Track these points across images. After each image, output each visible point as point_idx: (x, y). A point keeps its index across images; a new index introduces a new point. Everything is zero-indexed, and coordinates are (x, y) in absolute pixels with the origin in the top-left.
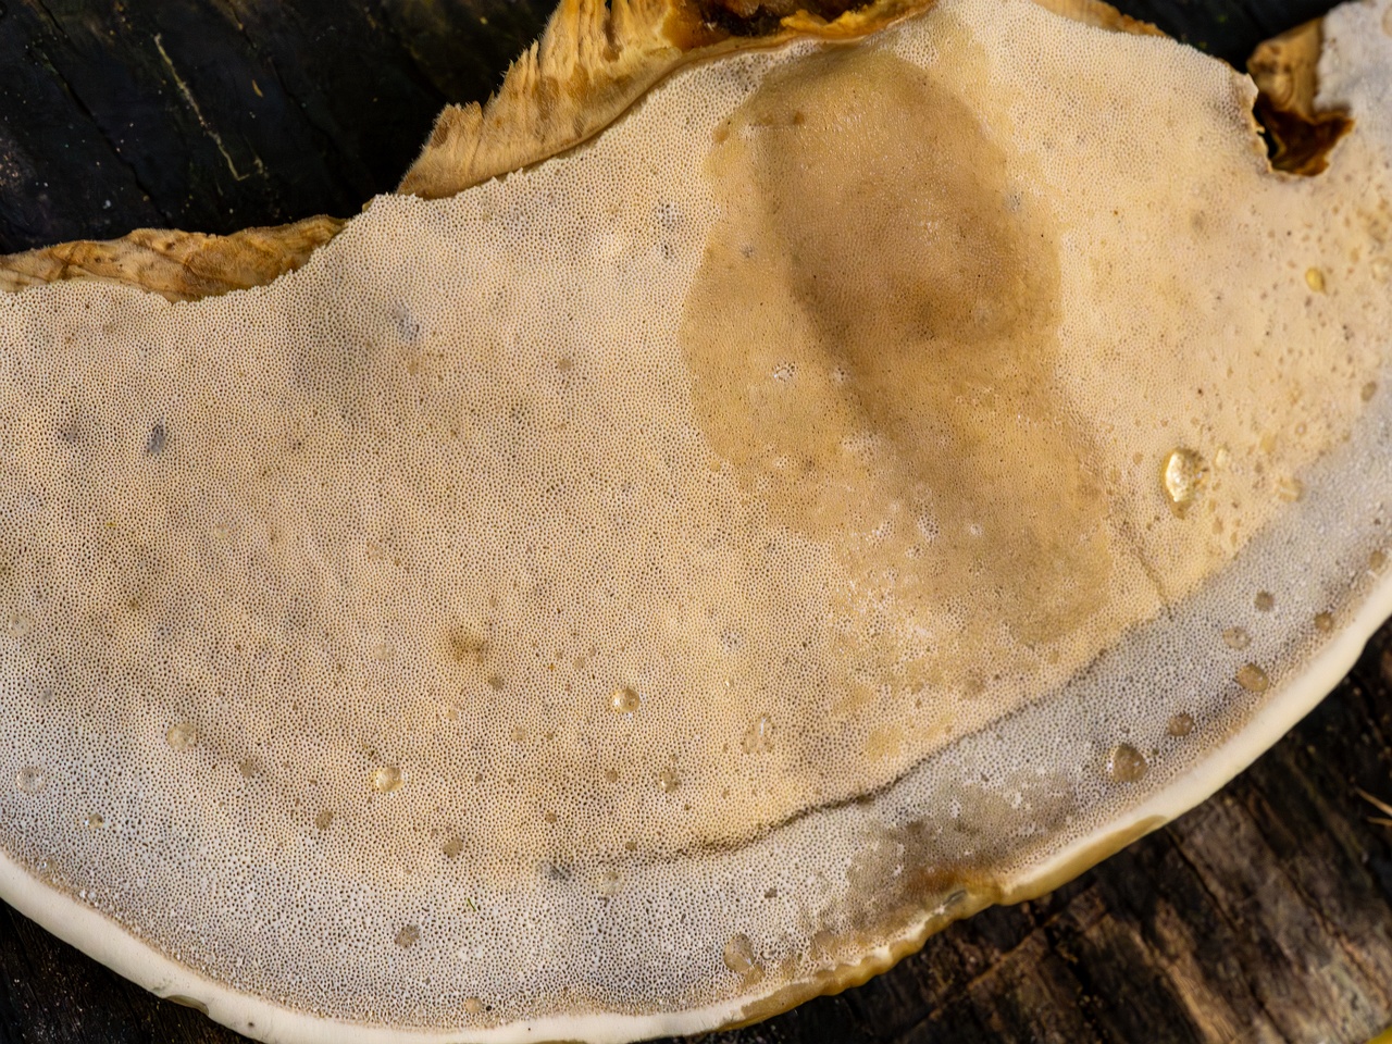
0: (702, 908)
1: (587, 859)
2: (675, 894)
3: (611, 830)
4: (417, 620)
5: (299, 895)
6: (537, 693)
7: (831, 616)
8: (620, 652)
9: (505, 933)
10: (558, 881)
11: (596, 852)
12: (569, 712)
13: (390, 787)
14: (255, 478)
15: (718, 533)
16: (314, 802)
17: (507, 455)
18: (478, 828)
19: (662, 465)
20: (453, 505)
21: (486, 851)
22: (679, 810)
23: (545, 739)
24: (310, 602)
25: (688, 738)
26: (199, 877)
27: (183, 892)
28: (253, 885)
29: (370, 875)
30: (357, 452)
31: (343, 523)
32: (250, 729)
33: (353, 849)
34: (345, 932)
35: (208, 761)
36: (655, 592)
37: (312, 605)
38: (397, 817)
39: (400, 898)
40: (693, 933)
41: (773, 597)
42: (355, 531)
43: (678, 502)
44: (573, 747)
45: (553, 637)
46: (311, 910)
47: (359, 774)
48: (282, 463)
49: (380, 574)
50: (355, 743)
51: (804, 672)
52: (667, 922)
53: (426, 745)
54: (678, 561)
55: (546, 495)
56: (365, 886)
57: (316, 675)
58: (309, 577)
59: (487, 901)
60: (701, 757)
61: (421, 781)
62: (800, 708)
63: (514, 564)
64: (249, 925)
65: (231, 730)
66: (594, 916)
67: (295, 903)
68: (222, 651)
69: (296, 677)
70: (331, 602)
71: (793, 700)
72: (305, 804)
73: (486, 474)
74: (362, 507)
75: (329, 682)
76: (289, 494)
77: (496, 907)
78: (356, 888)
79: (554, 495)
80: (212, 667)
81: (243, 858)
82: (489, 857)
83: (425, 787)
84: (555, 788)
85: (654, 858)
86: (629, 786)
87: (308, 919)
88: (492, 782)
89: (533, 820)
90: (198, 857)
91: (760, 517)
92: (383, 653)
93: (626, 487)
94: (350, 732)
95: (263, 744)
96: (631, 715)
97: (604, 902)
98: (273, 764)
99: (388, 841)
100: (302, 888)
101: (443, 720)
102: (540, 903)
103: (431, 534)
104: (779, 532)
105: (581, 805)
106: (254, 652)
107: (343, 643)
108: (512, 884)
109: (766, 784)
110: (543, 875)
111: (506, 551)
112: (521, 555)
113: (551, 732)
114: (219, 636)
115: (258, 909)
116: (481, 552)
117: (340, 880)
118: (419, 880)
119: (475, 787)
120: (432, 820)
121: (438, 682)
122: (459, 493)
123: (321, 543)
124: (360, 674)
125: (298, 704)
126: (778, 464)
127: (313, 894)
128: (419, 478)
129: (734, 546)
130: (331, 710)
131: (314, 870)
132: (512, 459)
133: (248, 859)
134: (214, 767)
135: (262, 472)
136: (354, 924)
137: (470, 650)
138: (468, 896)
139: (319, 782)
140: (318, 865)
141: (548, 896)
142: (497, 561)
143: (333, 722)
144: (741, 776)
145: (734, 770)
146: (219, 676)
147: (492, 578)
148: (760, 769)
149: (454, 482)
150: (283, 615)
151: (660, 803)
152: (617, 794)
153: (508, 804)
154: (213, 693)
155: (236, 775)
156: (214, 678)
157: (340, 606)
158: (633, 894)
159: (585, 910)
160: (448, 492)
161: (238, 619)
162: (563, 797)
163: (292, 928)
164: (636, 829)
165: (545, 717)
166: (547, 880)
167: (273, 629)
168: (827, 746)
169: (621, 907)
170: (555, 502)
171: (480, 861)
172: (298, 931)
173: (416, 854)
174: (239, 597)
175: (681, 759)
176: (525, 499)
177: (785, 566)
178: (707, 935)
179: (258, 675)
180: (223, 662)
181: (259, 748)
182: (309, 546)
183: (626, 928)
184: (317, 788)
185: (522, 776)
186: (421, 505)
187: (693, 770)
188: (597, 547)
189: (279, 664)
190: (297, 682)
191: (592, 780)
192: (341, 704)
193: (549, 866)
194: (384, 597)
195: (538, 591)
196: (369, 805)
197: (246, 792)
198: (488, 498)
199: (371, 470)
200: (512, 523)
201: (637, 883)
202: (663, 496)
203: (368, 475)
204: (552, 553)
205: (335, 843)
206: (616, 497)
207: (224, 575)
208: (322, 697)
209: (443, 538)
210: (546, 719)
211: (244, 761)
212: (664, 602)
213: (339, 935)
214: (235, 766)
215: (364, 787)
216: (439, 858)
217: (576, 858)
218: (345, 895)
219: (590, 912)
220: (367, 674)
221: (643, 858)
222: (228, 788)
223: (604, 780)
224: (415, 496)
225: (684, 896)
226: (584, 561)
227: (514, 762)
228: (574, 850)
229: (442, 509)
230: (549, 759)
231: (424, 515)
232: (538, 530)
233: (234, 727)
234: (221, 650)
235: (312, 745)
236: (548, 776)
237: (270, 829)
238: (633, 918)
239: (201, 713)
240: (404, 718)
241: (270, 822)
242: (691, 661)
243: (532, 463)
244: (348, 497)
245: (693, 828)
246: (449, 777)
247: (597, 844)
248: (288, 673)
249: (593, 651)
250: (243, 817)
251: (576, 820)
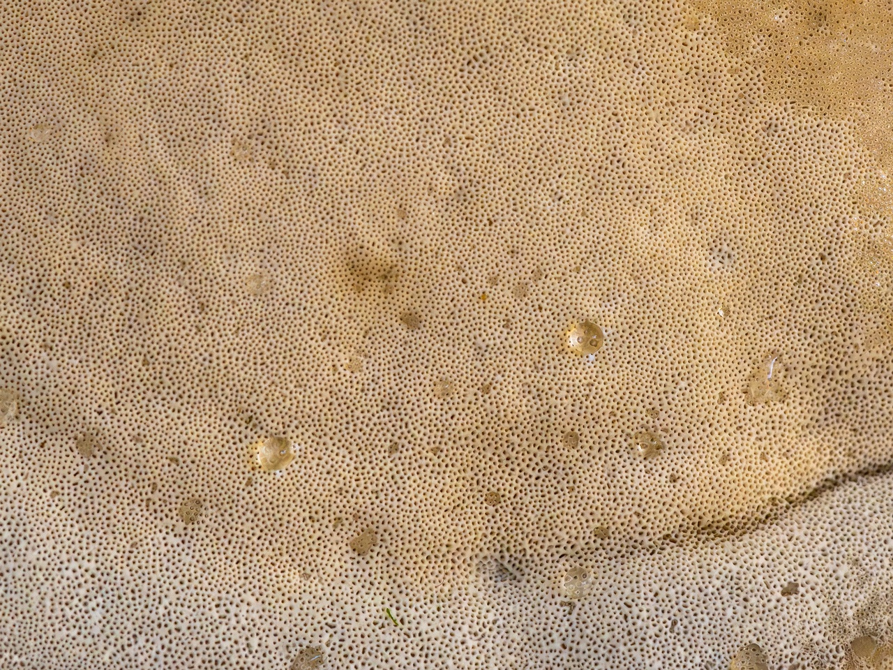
0: (698, 610)
1: (544, 551)
2: (662, 594)
3: (573, 511)
4: (301, 239)
5: (162, 611)
6: (466, 331)
7: (856, 217)
8: (574, 274)
9: (437, 652)
10: (507, 582)
11: (555, 542)
12: (509, 355)
13: (276, 463)
14: (82, 61)
15: (700, 112)
16: (175, 486)
17: (413, 17)
18: (395, 515)
19: (620, 24)
20: (343, 85)
21: (407, 546)
22: (663, 483)
23: (480, 393)
24: (159, 221)
25: (671, 386)
26: (27, 591)
27: (7, 611)
28: (100, 600)
29: (255, 582)
30: (214, 21)
31: (199, 115)
32: (87, 392)
33: (231, 549)
34: (224, 658)
35: (34, 437)
36: (617, 191)
37: (162, 226)
38: (287, 503)
39: (296, 611)
40: (687, 644)
41: (777, 195)
42: (215, 125)
43: (644, 72)
44: (517, 402)
45: (484, 256)
46: (178, 630)
47: (234, 447)
48: (117, 40)
49: (250, 180)
50: (226, 407)
51: (823, 294)
52: (652, 631)
53: (321, 406)
54: (648, 150)
55: (467, 68)
56: (248, 597)
57: (170, 318)
58: (156, 188)
59: (412, 612)
60: (689, 410)
61: (317, 454)
62: (820, 342)
63: (427, 161)
64: (96, 653)
65: (61, 394)
66: (556, 627)
67: (157, 622)
68: (46, 292)
69: (145, 321)
70: (187, 220)
71: (810, 331)
72: (164, 490)
73: (387, 44)
74: (224, 94)
75: (188, 326)
76: (126, 80)
77: (427, 621)
78: (237, 600)
79: (477, 69)
80: (33, 313)
81: (85, 564)
82: (412, 553)
83: (322, 462)
84: (496, 458)
85: (633, 548)
86: (594, 452)
87: (175, 642)
88: (411, 452)
89: (468, 502)
90: (25, 565)
91: (755, 88)
92: (259, 286)
93: (574, 54)
94: (220, 393)
95: (105, 412)
96: (592, 358)
97: (567, 608)
98: (119, 438)
99: (277, 536)
100: (165, 602)
101: (343, 372)
102: (484, 613)
103: (316, 126)
104: (781, 109)
105: (533, 480)
106: (88, 291)
107: (205, 274)
108: (446, 588)
109: (779, 445)
110: (488, 575)
111: (416, 145)
112: (437, 149)
113: (487, 383)
114: (41, 271)
115: (108, 631)
116: (383, 146)
117: (216, 590)
118: (320, 586)
119: (388, 460)
120: (334, 506)
121: (333, 322)
122: (351, 70)
123: (172, 144)
124: (230, 314)
125: (148, 356)
126: (777, 18)
127: (179, 609)
128: (297, 52)
129: (722, 129)
130: (193, 364)
131: (180, 578)
132: (419, 22)
133: (92, 566)
134: (42, 446)
135: (91, 53)
136: (236, 647)
137: (372, 276)
138: (387, 605)
139: (181, 460)
140: (185, 571)
141: (494, 603)
142: (405, 158)
143: (196, 380)
144: (745, 436)
145: (735, 427)
146: (44, 324)
147: (400, 181)
148: (770, 425)
149: (344, 56)
150: (124, 240)
151: (637, 473)
152: (580, 464)
153: (434, 482)
154: (37, 346)
155: (71, 455)
156: (37, 327)
157: (199, 225)
158: (606, 595)
159: (544, 620)
160: (337, 69)
161: (65, 248)
162: (508, 470)
163: (153, 653)
164: (607, 510)
165: (478, 364)
166: (492, 582)
167: (113, 259)
168: (860, 392)
169: (590, 613)
170: (479, 77)
171: (401, 559)
172: (161, 659)
173: (315, 553)
174: (67, 219)
175: (663, 415)
176: (439, 75)
177: (792, 152)
178: (706, 647)
179: (94, 321)
180: (48, 305)
181: (100, 418)
182: (156, 147)
183: (599, 642)
184: (178, 469)
185: (451, 443)
186: (302, 88)
187: (679, 428)
188: (538, 135)
189: (122, 305)
190: (147, 327)
191: (545, 445)
192: (206, 355)
193: (494, 564)
194: (257, 212)
195: (462, 197)
196: (250, 488)
197: (86, 476)
198: (390, 75)
199: (234, 44)
200: (423, 106)
201: (611, 581)
202: (623, 65)
203: (230, 51)
204: (477, 146)
205: (207, 541)
206: (561, 68)
207: (45, 190)
208: (181, 347)
209: (332, 130)
210: (479, 366)
211: (80, 436)
212: (630, 205)
213: (216, 663)
214: (70, 442)
215: (241, 465)
216: (347, 557)
217: (529, 552)
218: (222, 609)
219: (550, 622)
220: (238, 314)
221: (618, 548)
222: (62, 472)
223: (561, 445)
224: (293, 76)
225: (673, 596)
226: (521, 154)
227: (440, 425)
228: (527, 541)
229: (330, 91)
230: (487, 419)
231: (306, 100)
232: (458, 115)
233: (65, 391)
234: (45, 289)
235: (170, 412)
236: (486, 443)
237: (120, 525)
238: (607, 628)
239: (22, 374)
240: (289, 371)
241: (120, 516)
242: (670, 284)
243: (446, 26)
244: (204, 81)
245: (683, 507)
246: (354, 448)
247: (556, 530)
248: (133, 317)
249: (538, 274)
250: (83, 510)
251: (527, 499)
